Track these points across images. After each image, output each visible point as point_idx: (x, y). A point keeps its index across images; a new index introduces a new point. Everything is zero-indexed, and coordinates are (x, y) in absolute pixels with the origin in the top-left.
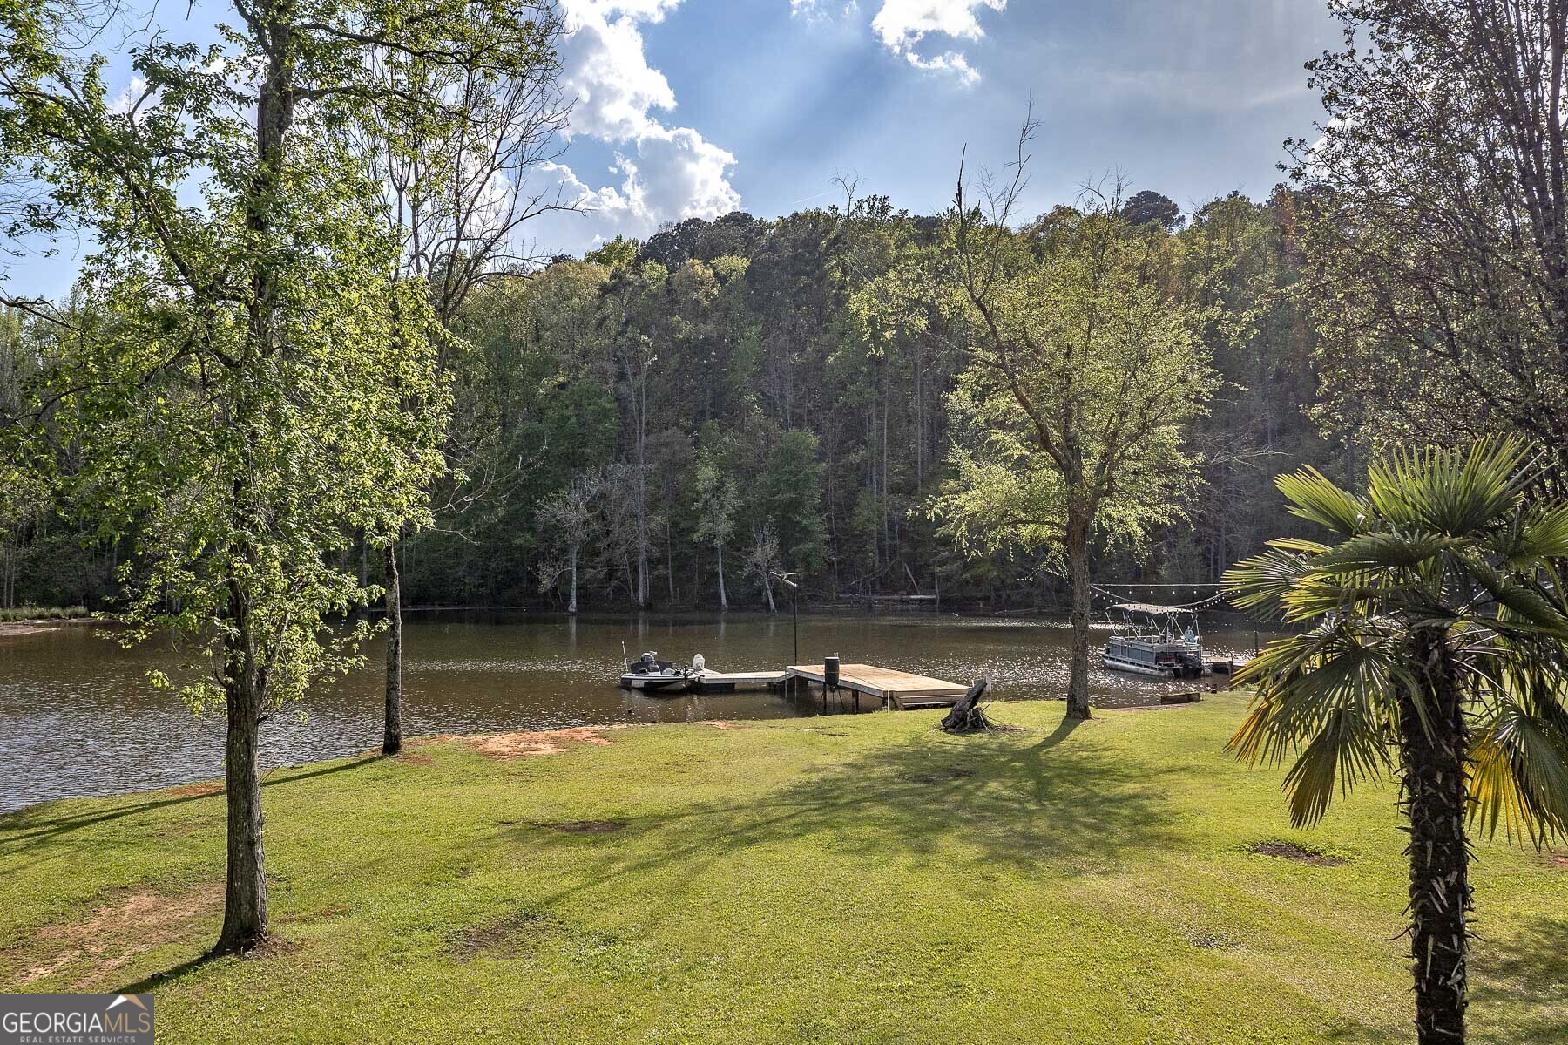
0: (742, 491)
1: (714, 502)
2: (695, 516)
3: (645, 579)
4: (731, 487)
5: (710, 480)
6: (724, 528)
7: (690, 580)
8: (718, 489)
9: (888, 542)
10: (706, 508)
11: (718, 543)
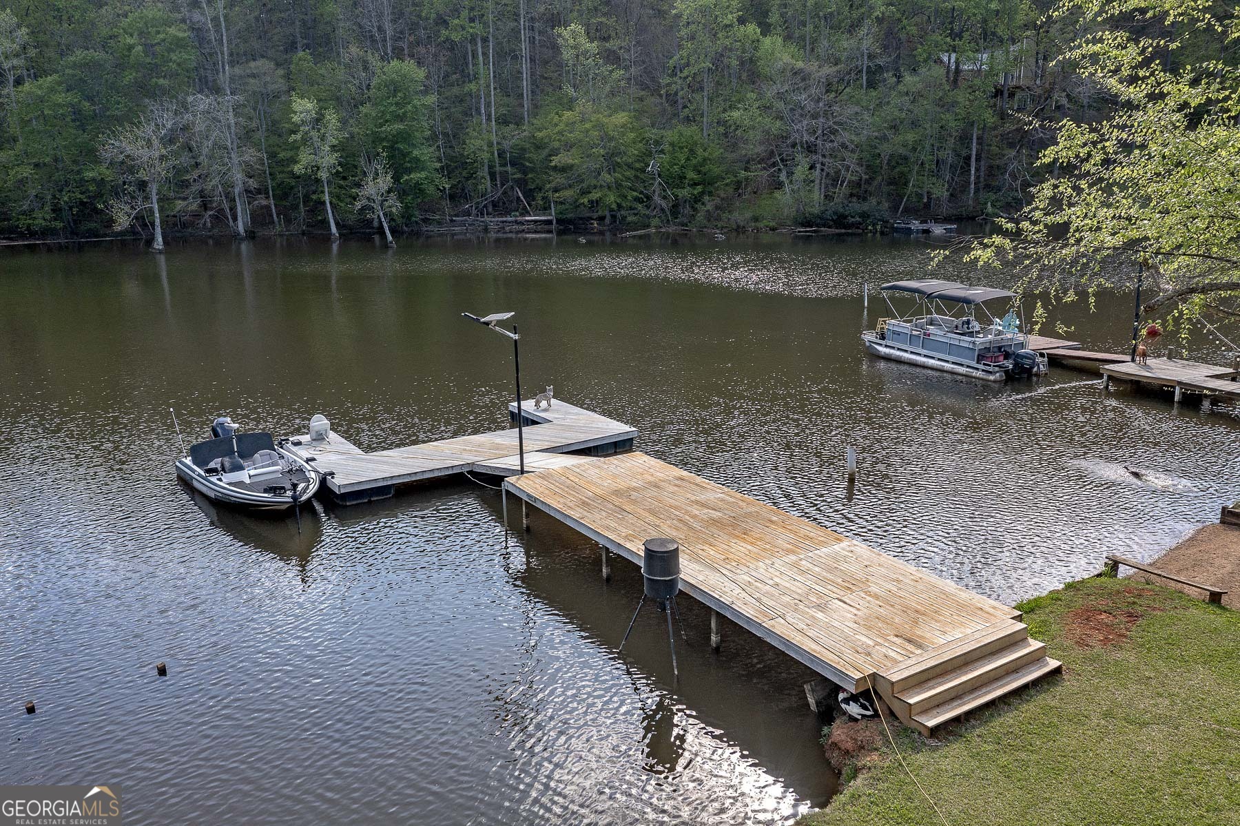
0: (344, 122)
1: (314, 134)
2: (295, 147)
3: (244, 210)
4: (332, 118)
5: (308, 112)
6: (329, 160)
7: (295, 207)
8: (318, 120)
9: (498, 169)
10: (305, 141)
11: (323, 175)
